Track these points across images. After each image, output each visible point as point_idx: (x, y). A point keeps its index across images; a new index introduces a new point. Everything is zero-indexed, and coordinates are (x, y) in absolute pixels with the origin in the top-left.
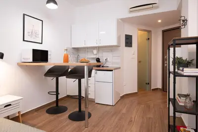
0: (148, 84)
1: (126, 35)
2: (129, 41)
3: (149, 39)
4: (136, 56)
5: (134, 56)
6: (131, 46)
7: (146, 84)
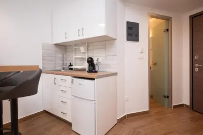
0: (168, 97)
1: (128, 23)
2: (133, 32)
3: (168, 30)
4: (146, 56)
5: (142, 55)
6: (138, 40)
7: (165, 96)
